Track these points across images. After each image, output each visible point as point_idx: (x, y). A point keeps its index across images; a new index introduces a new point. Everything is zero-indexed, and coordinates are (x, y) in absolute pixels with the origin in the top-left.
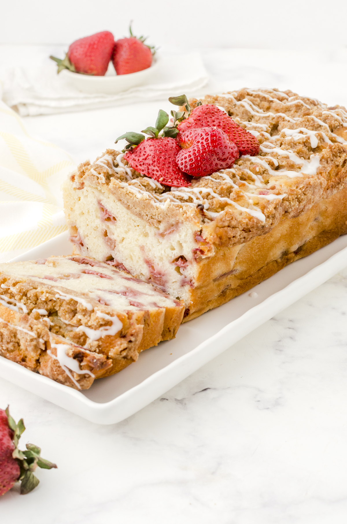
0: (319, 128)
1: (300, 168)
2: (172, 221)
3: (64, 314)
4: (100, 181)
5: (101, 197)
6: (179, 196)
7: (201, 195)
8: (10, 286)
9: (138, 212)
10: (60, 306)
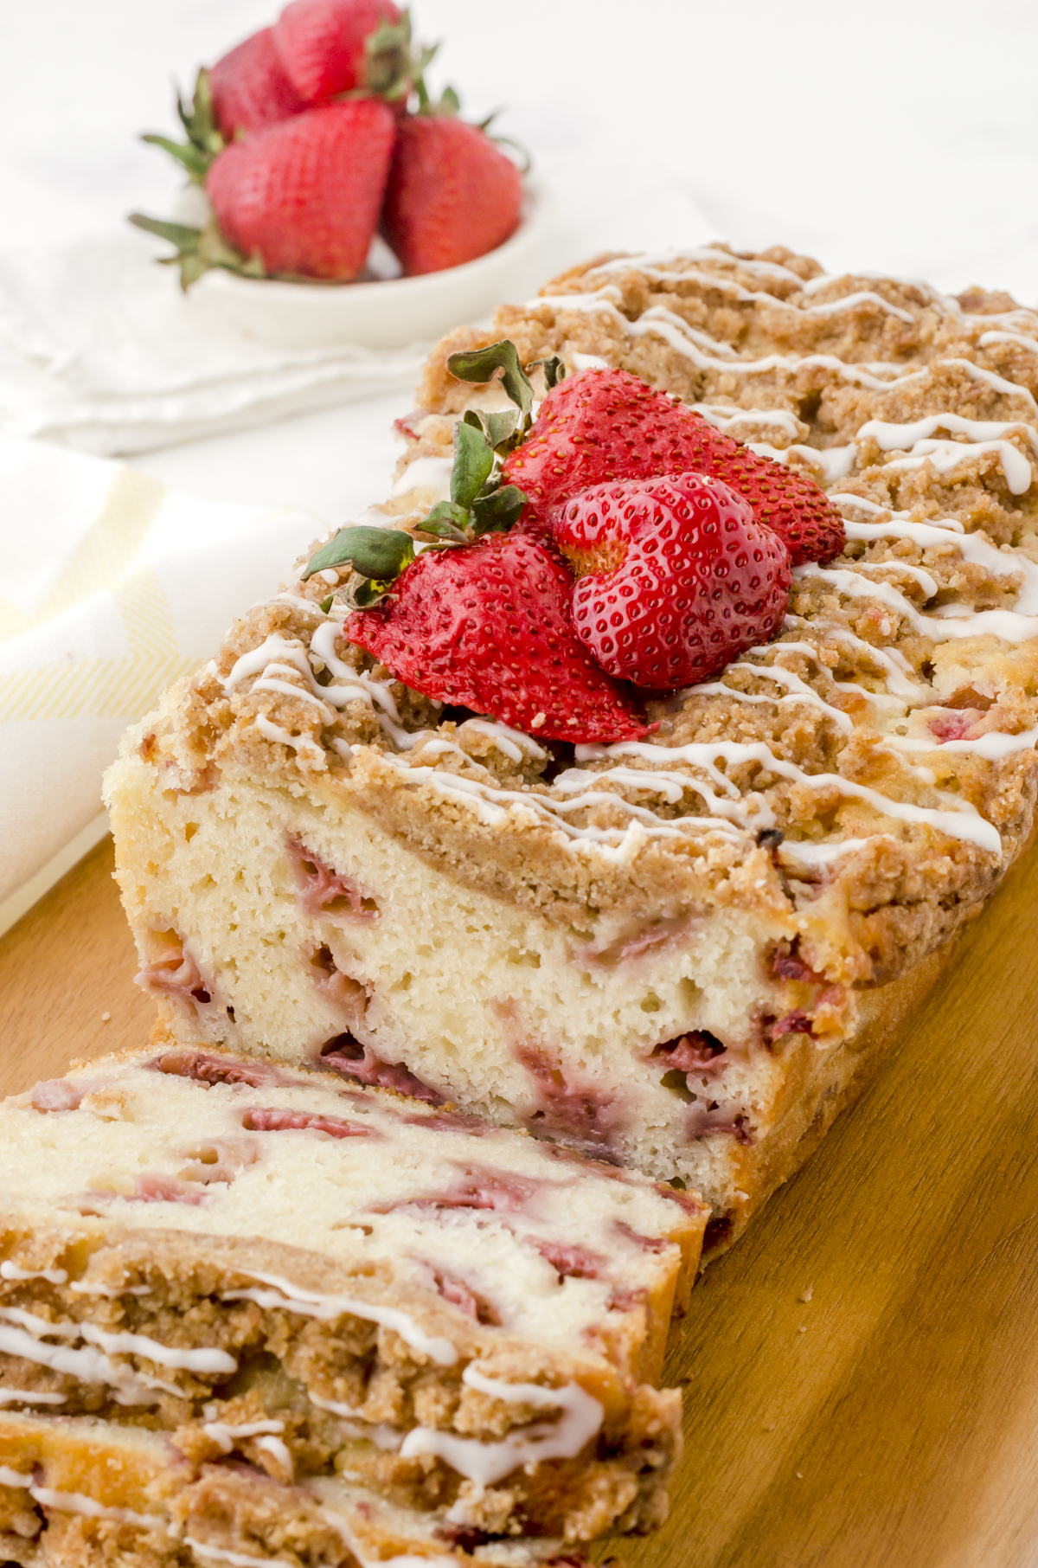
0: (1000, 407)
1: (1012, 591)
2: (662, 905)
3: (321, 1376)
4: (300, 762)
5: (306, 822)
6: (640, 791)
7: (728, 773)
8: (42, 1268)
9: (488, 878)
10: (292, 1339)
